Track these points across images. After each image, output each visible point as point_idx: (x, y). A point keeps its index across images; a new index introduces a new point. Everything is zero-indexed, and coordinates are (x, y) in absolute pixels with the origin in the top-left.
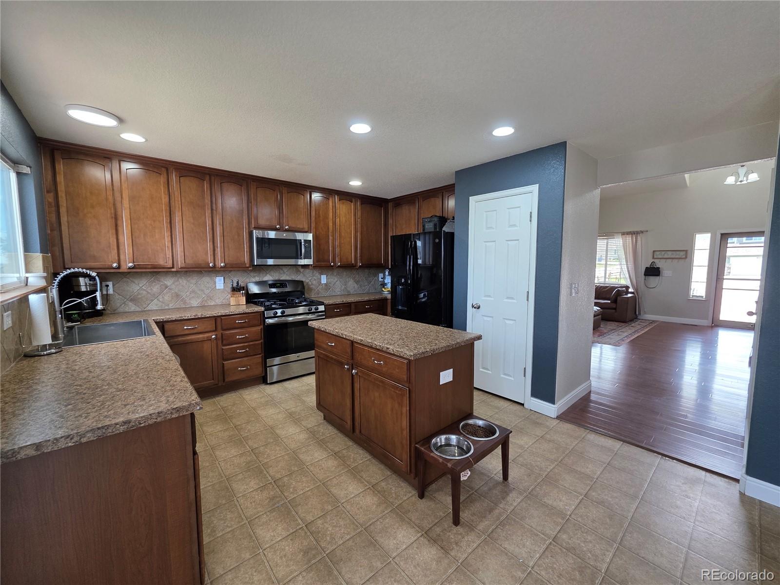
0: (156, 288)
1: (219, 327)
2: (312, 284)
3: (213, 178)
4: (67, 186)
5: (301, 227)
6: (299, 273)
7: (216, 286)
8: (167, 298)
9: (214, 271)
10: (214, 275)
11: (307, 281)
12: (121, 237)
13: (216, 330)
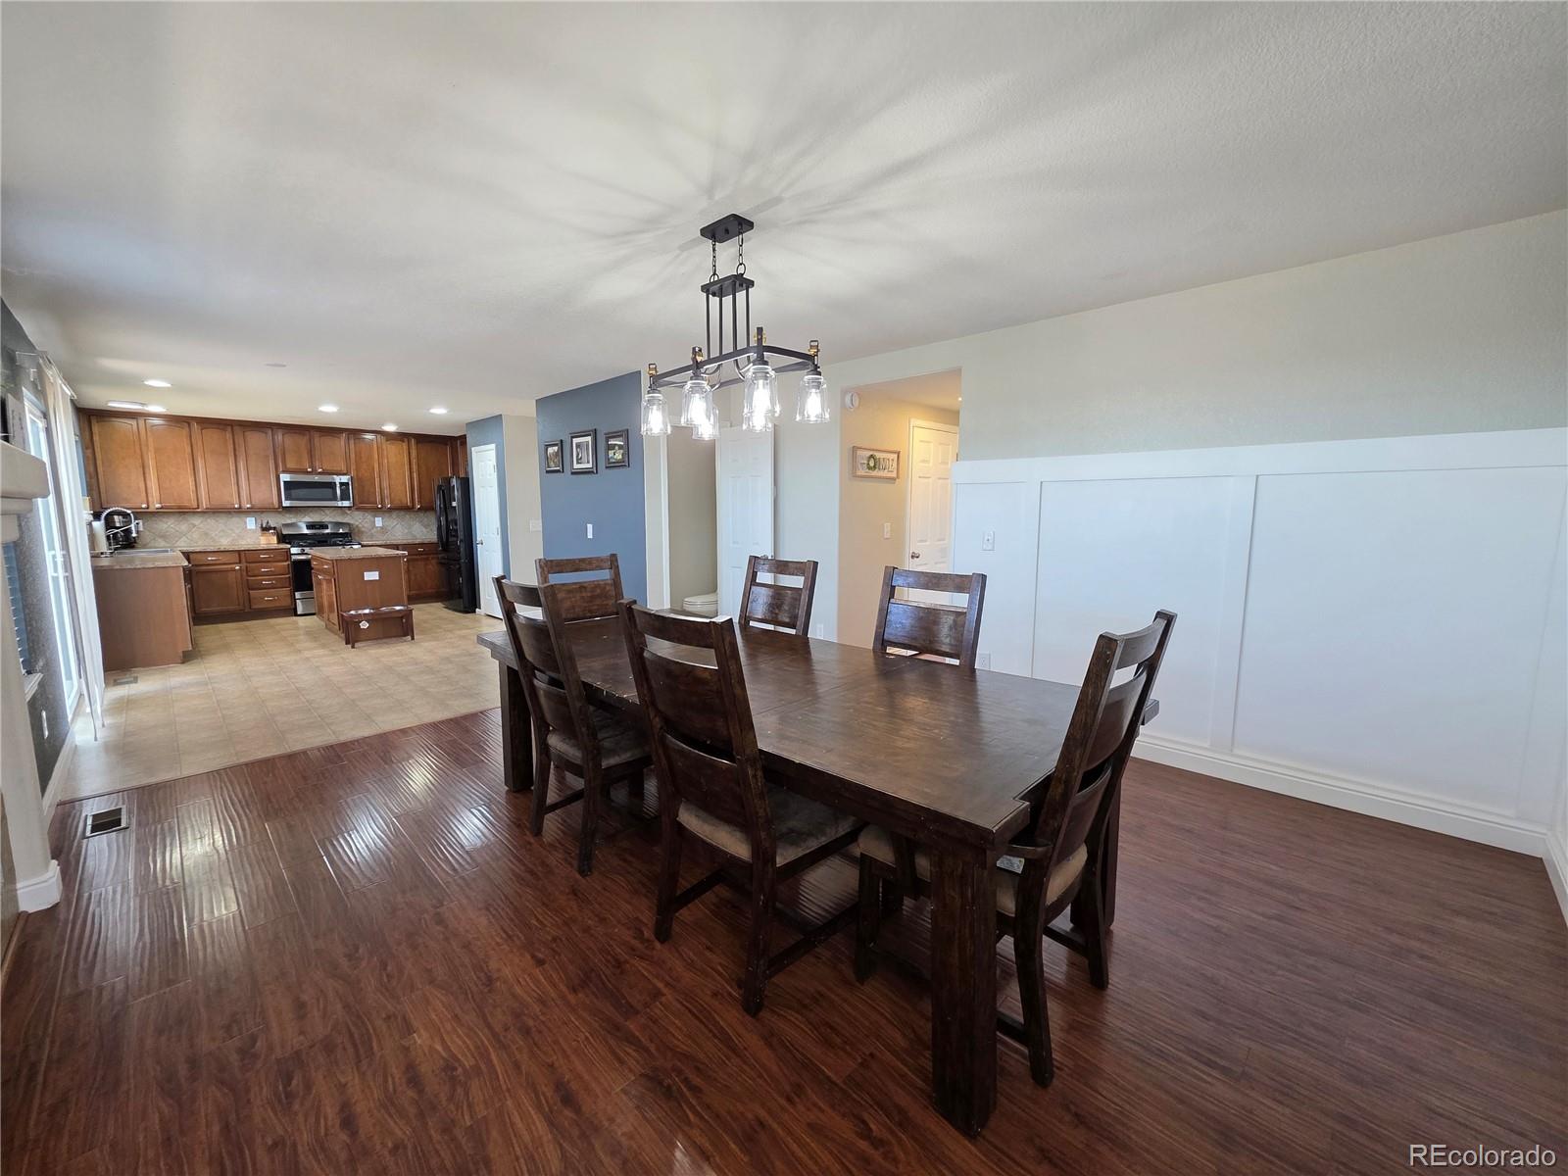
0: (184, 527)
1: (243, 560)
2: (364, 526)
3: (235, 428)
5: (339, 469)
7: (246, 527)
8: (195, 536)
9: (240, 512)
10: (244, 515)
11: (356, 523)
12: (148, 482)
13: (240, 562)
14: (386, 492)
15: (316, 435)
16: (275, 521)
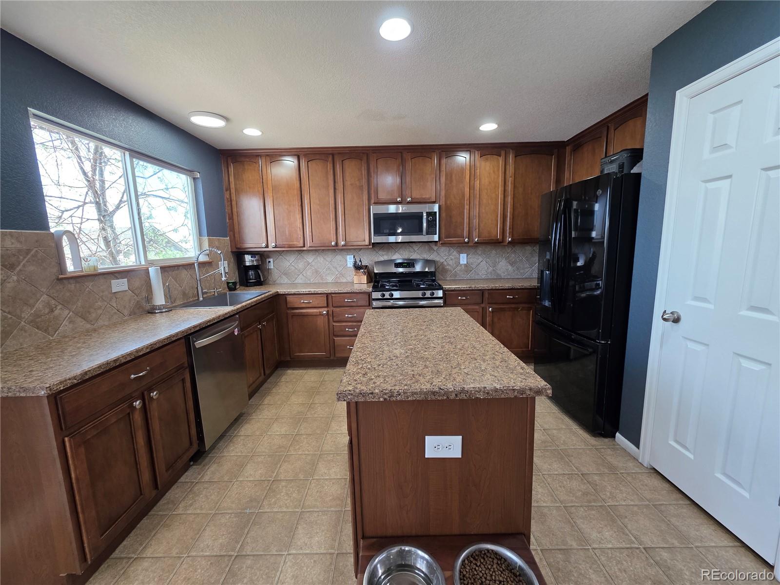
0: (301, 265)
1: (330, 304)
2: (448, 265)
3: (335, 156)
4: (235, 184)
5: (428, 197)
6: (432, 251)
7: (347, 264)
10: (345, 253)
11: (442, 260)
13: (327, 306)
14: (476, 222)
15: (407, 156)
16: (367, 259)
